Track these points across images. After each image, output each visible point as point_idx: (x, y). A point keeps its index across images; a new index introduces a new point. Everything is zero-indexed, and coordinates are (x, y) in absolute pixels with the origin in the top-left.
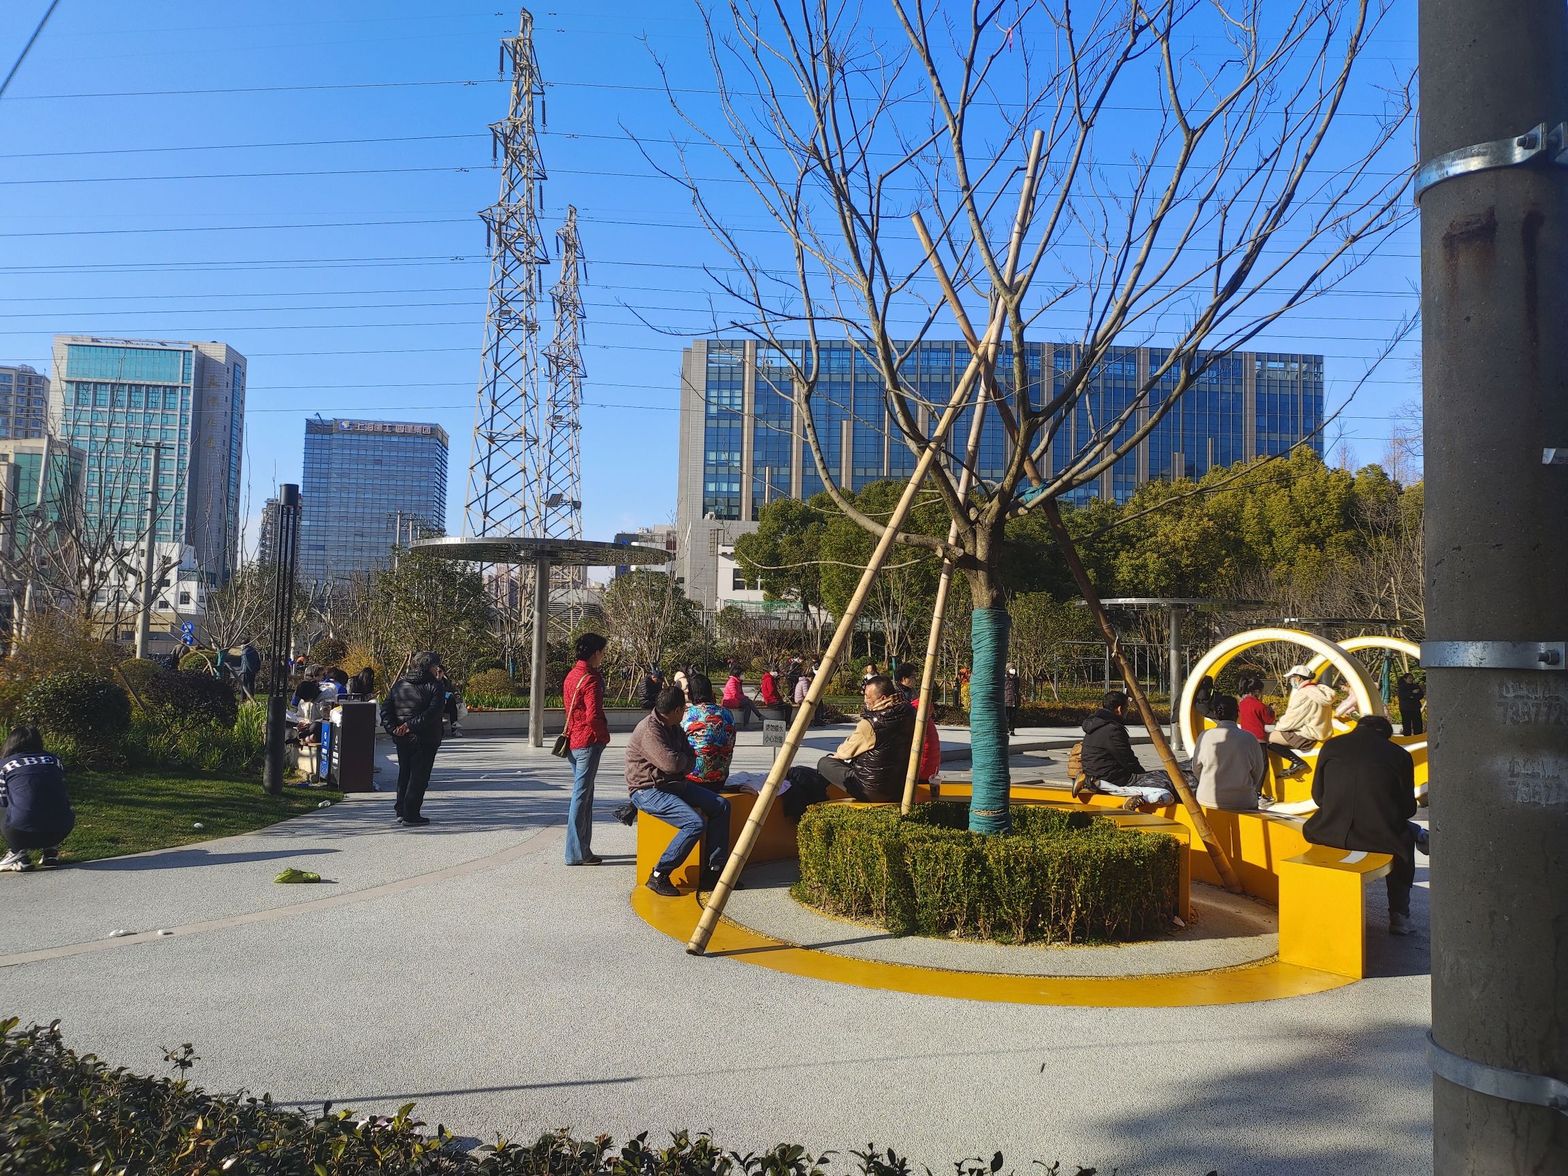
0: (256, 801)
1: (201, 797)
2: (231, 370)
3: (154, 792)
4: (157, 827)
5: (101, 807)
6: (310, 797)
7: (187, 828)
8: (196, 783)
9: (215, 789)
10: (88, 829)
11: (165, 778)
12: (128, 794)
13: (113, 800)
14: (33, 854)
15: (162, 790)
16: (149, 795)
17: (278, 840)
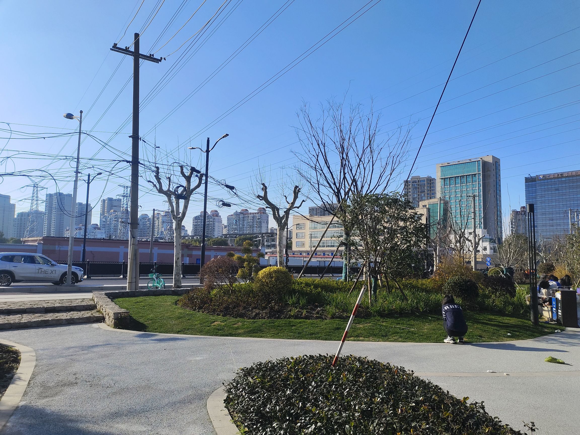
0: (529, 327)
1: (508, 324)
2: (495, 165)
3: (490, 320)
4: (494, 333)
5: (474, 324)
6: (551, 328)
7: (505, 335)
8: (505, 318)
9: (513, 321)
10: (471, 331)
11: (494, 315)
12: (482, 320)
13: (477, 321)
14: (455, 338)
15: (493, 320)
16: (489, 321)
17: (542, 344)
